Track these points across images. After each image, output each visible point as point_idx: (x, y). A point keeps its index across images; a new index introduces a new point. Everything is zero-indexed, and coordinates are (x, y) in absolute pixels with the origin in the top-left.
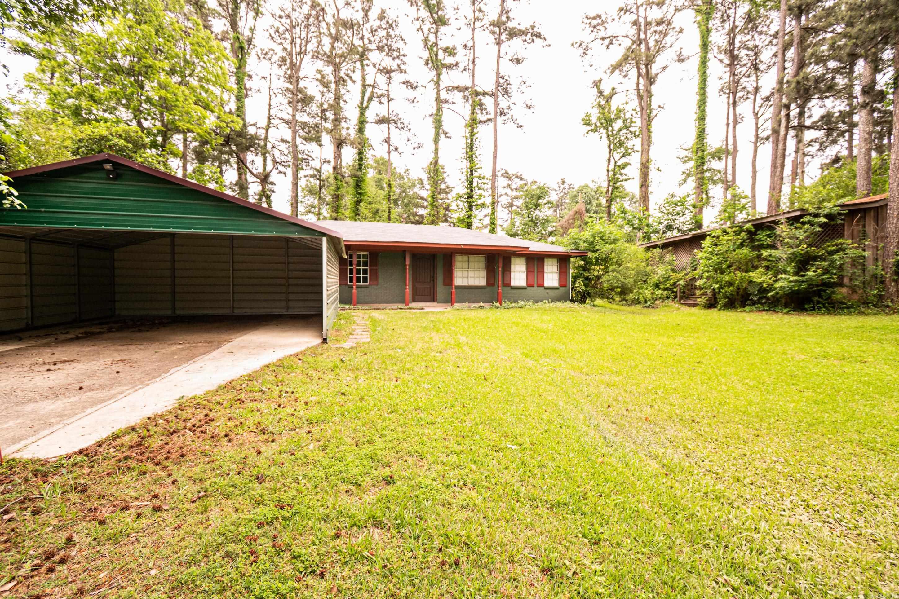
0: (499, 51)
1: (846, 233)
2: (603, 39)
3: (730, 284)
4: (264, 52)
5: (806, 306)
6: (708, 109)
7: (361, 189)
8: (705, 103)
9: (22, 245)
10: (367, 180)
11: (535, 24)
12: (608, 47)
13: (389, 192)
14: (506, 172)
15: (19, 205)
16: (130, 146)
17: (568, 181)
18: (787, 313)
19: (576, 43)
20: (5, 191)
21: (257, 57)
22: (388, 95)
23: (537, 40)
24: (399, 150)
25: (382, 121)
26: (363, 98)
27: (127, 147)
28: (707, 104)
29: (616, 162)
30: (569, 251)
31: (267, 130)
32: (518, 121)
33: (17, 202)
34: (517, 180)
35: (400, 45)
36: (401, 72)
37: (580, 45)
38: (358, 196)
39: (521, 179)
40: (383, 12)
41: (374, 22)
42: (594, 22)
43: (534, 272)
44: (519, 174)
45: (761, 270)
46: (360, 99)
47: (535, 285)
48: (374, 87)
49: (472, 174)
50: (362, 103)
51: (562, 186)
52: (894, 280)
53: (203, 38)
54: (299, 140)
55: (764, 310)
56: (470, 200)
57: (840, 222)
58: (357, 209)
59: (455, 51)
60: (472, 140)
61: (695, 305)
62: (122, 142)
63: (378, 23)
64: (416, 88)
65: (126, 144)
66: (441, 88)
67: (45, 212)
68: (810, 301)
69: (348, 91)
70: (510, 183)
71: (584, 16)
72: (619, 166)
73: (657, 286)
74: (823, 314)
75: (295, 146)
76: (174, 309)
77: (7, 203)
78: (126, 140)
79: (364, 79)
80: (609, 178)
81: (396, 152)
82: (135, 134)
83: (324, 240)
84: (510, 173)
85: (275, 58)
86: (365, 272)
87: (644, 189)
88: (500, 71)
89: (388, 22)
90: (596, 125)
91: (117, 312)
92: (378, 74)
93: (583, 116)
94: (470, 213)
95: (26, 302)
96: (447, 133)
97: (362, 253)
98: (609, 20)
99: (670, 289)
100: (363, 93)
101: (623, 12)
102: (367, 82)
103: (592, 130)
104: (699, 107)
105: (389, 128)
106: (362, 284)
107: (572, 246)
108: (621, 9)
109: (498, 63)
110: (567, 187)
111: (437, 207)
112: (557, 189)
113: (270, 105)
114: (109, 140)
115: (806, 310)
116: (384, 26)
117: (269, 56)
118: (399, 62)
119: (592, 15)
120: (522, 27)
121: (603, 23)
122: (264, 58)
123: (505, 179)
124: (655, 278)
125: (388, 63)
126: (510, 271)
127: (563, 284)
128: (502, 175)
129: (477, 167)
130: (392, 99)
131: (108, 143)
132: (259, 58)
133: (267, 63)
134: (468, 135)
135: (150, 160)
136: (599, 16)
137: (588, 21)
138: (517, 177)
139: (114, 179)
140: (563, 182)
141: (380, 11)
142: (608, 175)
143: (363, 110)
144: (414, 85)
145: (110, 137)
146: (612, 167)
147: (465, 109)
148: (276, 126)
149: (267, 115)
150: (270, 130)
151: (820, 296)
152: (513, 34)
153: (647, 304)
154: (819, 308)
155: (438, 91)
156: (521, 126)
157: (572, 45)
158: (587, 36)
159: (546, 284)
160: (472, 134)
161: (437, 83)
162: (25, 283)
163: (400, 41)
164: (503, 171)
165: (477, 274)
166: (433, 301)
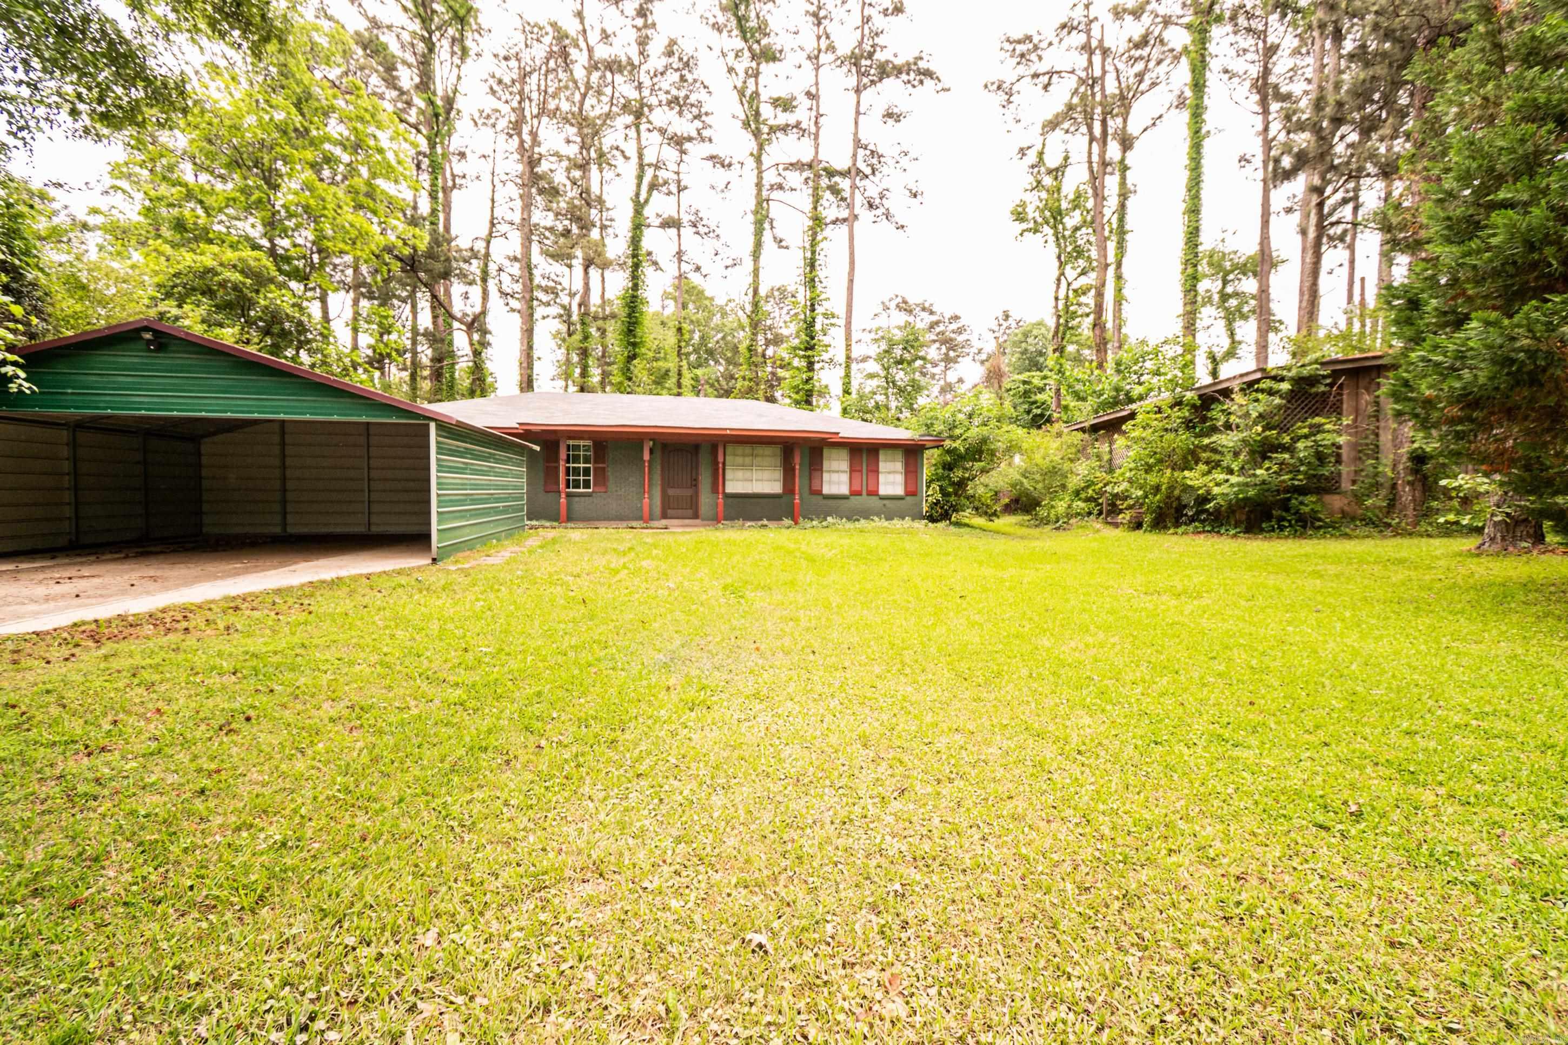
0: (858, 102)
1: (1345, 406)
2: (1036, 76)
3: (1157, 489)
4: (484, 115)
5: (1264, 525)
6: (1204, 194)
7: (635, 336)
8: (1198, 184)
9: (64, 435)
10: (645, 322)
11: (923, 55)
12: (1046, 87)
13: (679, 341)
14: (905, 302)
15: (29, 388)
16: (249, 281)
17: (1015, 315)
18: (1235, 536)
19: (993, 84)
20: (11, 373)
21: (472, 123)
22: (679, 182)
23: (928, 82)
24: (704, 271)
25: (671, 223)
26: (639, 186)
27: (244, 284)
28: (1202, 185)
29: (1069, 284)
30: (917, 437)
31: (488, 243)
32: (897, 219)
33: (26, 385)
34: (925, 315)
35: (701, 95)
36: (703, 140)
37: (999, 88)
38: (630, 348)
39: (932, 313)
40: (673, 43)
41: (656, 61)
42: (1021, 48)
43: (861, 471)
44: (927, 305)
45: (1202, 467)
46: (634, 188)
47: (864, 492)
48: (657, 167)
49: (813, 310)
50: (637, 195)
51: (1005, 324)
52: (1409, 483)
53: (366, 110)
54: (536, 257)
55: (1204, 532)
56: (810, 353)
57: (1322, 388)
58: (629, 369)
59: (794, 103)
60: (813, 253)
61: (1116, 525)
62: (236, 277)
63: (664, 61)
64: (730, 165)
65: (241, 279)
66: (764, 168)
67: (72, 394)
68: (1269, 518)
69: (618, 175)
70: (911, 319)
71: (1003, 38)
72: (1075, 291)
73: (1077, 493)
74: (1287, 537)
75: (529, 268)
76: (284, 525)
77: (13, 388)
78: (242, 272)
79: (641, 156)
80: (1057, 310)
81: (698, 274)
82: (256, 264)
83: (433, 426)
84: (911, 301)
85: (502, 124)
86: (587, 472)
87: (1098, 332)
88: (860, 136)
89: (680, 59)
90: (1035, 222)
91: (205, 530)
92: (665, 147)
93: (1011, 207)
94: (810, 374)
95: (68, 511)
96: (781, 241)
97: (582, 443)
98: (1044, 45)
99: (1095, 500)
100: (640, 178)
101: (1066, 30)
102: (646, 161)
103: (1029, 230)
104: (1190, 191)
105: (679, 236)
106: (581, 490)
107: (923, 430)
108: (1064, 26)
109: (856, 123)
110: (1014, 325)
111: (756, 366)
112: (996, 328)
113: (493, 201)
114: (217, 274)
115: (1262, 530)
116: (675, 66)
117: (492, 121)
118: (700, 125)
119: (1018, 35)
120: (898, 62)
121: (1036, 48)
122: (484, 124)
123: (903, 313)
124: (1074, 482)
125: (683, 126)
126: (821, 470)
127: (912, 491)
128: (897, 306)
129: (823, 297)
130: (686, 188)
131: (216, 279)
132: (476, 124)
133: (490, 131)
134: (807, 245)
135: (278, 302)
136: (1029, 38)
137: (1011, 48)
138: (924, 309)
139: (155, 351)
140: (1007, 317)
141: (666, 42)
142: (1056, 307)
143: (639, 207)
144: (726, 162)
145: (219, 269)
146: (1062, 294)
147: (804, 200)
148: (504, 235)
149: (488, 217)
150: (493, 241)
151: (1287, 509)
152: (885, 71)
153: (1061, 524)
154: (1282, 528)
155: (760, 172)
156: (903, 227)
157: (986, 86)
158: (1008, 71)
159: (883, 491)
160: (814, 243)
161: (758, 160)
162: (67, 486)
163: (702, 89)
164: (900, 300)
165: (766, 474)
166: (696, 516)
